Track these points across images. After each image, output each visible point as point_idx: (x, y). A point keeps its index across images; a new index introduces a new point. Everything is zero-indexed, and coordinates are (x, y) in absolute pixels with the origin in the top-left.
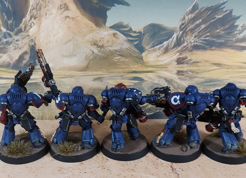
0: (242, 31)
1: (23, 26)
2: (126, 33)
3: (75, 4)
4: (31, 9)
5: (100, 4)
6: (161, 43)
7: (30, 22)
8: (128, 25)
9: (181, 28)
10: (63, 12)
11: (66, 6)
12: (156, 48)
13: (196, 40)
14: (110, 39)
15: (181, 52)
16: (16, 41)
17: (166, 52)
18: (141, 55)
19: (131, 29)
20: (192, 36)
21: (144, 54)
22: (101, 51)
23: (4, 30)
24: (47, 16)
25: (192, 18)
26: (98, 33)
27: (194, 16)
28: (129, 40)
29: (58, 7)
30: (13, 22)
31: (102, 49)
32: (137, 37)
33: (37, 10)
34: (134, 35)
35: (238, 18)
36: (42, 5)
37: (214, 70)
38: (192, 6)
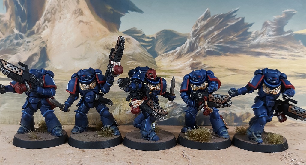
0: (256, 37)
1: (36, 29)
2: (139, 38)
3: (89, 10)
4: (46, 13)
5: (114, 10)
6: (174, 48)
7: (43, 25)
8: (141, 31)
9: (193, 35)
10: (77, 17)
11: (80, 11)
12: (169, 53)
13: (210, 46)
15: (194, 57)
16: (28, 42)
17: (180, 57)
18: (154, 60)
19: (144, 34)
20: (205, 42)
21: (157, 59)
23: (16, 31)
24: (61, 20)
25: (204, 25)
26: (111, 37)
27: (207, 23)
28: (142, 45)
29: (73, 12)
30: (26, 24)
32: (150, 42)
33: (52, 14)
34: (147, 40)
35: (251, 25)
36: (57, 9)
37: (230, 75)
38: (204, 14)
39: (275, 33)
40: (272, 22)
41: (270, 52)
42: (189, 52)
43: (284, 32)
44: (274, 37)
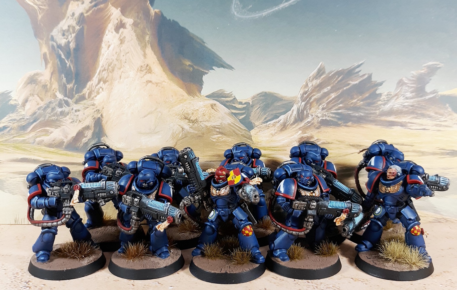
0: (388, 100)
1: (87, 92)
2: (228, 104)
3: (160, 66)
4: (100, 71)
5: (194, 66)
6: (277, 117)
7: (97, 87)
8: (231, 94)
9: (302, 98)
10: (144, 75)
11: (148, 68)
12: (270, 124)
13: (324, 114)
15: (304, 129)
16: (76, 111)
17: (284, 129)
18: (249, 134)
19: (235, 98)
20: (318, 108)
21: (254, 132)
22: (193, 127)
23: (60, 96)
24: (121, 80)
25: (317, 84)
26: (190, 103)
27: (321, 82)
28: (232, 113)
29: (138, 69)
30: (74, 86)
31: (196, 125)
32: (243, 109)
33: (109, 71)
34: (240, 106)
35: (381, 84)
36: (115, 65)
37: (352, 154)
38: (316, 70)
39: (414, 94)
40: (410, 80)
41: (407, 121)
42: (297, 122)
43: (426, 92)
44: (412, 100)
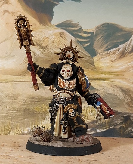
2: (75, 33)
6: (117, 45)
8: (78, 24)
10: (2, 5)
12: (111, 52)
14: (56, 39)
17: (122, 56)
18: (92, 60)
19: (81, 28)
21: (96, 59)
22: (44, 52)
26: (41, 31)
28: (78, 41)
31: (46, 51)
32: (88, 37)
34: (85, 35)
